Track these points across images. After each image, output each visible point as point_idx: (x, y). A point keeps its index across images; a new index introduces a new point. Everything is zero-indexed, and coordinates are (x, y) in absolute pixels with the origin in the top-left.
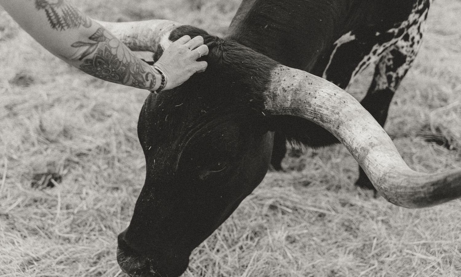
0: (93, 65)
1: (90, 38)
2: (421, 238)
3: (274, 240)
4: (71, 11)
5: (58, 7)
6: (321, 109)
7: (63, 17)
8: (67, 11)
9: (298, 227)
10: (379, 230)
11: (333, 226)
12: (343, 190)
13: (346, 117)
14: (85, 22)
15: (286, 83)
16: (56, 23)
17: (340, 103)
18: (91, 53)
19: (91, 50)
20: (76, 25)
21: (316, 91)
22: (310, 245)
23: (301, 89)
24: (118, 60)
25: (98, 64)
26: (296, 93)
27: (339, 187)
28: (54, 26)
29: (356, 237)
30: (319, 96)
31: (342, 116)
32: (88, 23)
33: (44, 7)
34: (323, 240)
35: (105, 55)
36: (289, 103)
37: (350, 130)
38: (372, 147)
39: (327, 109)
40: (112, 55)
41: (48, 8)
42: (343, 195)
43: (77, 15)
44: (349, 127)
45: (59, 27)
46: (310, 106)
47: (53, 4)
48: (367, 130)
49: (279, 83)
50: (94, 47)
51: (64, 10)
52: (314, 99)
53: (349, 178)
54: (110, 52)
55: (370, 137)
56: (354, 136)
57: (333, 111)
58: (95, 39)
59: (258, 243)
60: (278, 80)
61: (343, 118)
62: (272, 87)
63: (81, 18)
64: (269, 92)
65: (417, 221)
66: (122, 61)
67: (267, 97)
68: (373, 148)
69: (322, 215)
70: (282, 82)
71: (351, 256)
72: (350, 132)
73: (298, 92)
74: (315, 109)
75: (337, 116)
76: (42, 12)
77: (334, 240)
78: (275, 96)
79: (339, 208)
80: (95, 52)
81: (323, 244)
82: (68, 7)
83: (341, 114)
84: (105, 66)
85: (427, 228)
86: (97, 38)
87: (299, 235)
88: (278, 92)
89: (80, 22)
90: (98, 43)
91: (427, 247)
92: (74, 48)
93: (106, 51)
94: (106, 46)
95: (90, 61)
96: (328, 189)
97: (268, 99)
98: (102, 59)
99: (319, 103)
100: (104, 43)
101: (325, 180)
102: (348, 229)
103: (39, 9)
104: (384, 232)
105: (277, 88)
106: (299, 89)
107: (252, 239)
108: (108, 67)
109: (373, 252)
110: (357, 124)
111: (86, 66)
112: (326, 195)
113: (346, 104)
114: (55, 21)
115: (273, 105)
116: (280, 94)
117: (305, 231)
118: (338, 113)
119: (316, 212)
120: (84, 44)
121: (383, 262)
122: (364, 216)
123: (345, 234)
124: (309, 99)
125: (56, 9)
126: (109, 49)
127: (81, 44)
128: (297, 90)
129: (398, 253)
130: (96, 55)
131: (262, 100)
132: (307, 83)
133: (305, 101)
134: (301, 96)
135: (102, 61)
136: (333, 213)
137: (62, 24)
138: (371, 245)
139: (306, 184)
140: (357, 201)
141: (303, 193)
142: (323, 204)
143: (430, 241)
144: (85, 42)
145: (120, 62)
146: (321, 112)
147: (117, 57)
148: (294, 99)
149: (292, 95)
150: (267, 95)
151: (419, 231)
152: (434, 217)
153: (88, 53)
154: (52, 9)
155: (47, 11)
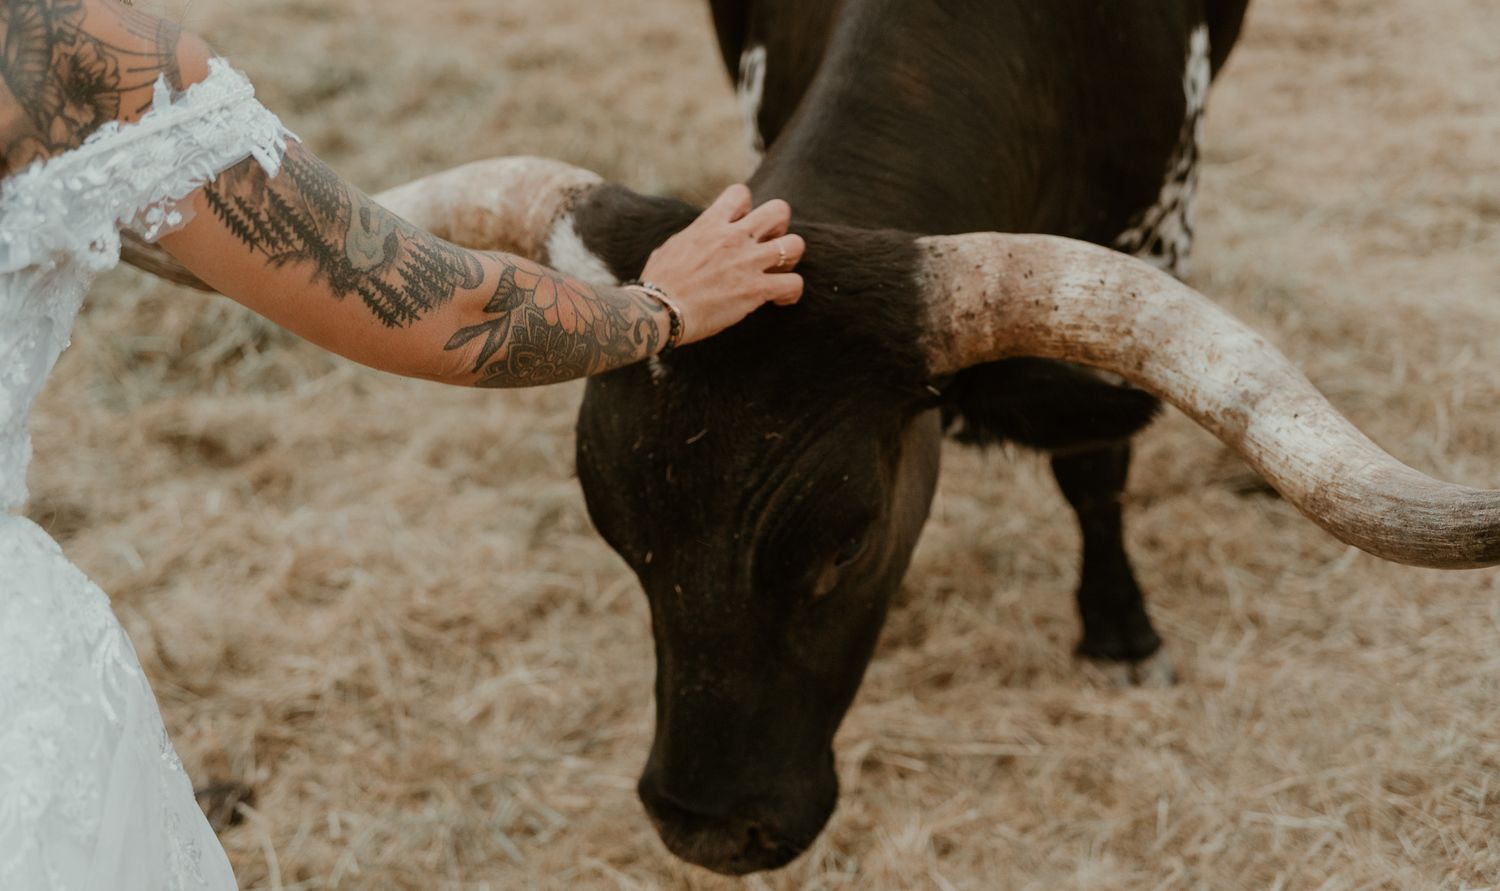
0: (508, 372)
1: (487, 310)
2: (1276, 773)
3: (899, 855)
4: (423, 262)
5: (388, 271)
6: (1080, 332)
7: (406, 288)
8: (413, 268)
9: (948, 806)
10: (1167, 771)
11: (1043, 784)
12: (1045, 679)
13: (1153, 335)
14: (466, 275)
15: (965, 294)
16: (393, 310)
17: (1123, 302)
18: (500, 345)
19: (498, 337)
20: (444, 294)
21: (1050, 291)
22: (995, 850)
23: (1010, 299)
24: (566, 333)
25: (521, 365)
26: (1000, 313)
27: (1031, 673)
28: (389, 320)
29: (1109, 803)
30: (1063, 302)
31: (1143, 337)
32: (474, 274)
33: (352, 287)
34: (1025, 830)
35: (532, 338)
36: (991, 341)
37: (1176, 368)
38: (1253, 404)
39: (1096, 328)
40: (547, 327)
41: (363, 283)
42: (1049, 692)
43: (442, 262)
44: (1169, 361)
45: (403, 318)
46: (1048, 332)
47: (374, 268)
48: (1219, 357)
49: (949, 303)
50: (503, 327)
51: (405, 268)
52: (1053, 313)
53: (1053, 639)
54: (543, 323)
55: (1236, 376)
56: (1194, 383)
57: (1114, 330)
58: (499, 308)
59: (859, 871)
60: (943, 296)
61: (1146, 342)
62: (934, 319)
63: (453, 270)
64: (932, 333)
65: (1259, 727)
66: (576, 331)
67: (930, 347)
68: (1257, 408)
69: (1005, 762)
70: (955, 295)
71: (1109, 860)
72: (1177, 375)
73: (1005, 308)
74: (1063, 336)
75: (1128, 340)
76: (354, 299)
77: (1053, 824)
78: (949, 337)
79: (1046, 730)
80: (508, 340)
81: (1029, 839)
82: (413, 254)
83: (1136, 331)
84: (538, 362)
85: (1290, 743)
86: (504, 301)
87: (958, 829)
88: (955, 325)
89: (451, 281)
90: (509, 314)
91: (1300, 794)
92: (453, 352)
93: (532, 325)
94: (529, 311)
95: (502, 364)
96: (1005, 683)
97: (934, 351)
98: (530, 349)
99: (1068, 320)
100: (523, 306)
101: (991, 660)
102: (1083, 784)
103: (344, 295)
104: (1180, 776)
105: (948, 317)
106: (1006, 300)
107: (839, 865)
108: (546, 361)
109: (1165, 835)
110: (1189, 348)
111: (492, 378)
112: (1005, 704)
113: (1139, 298)
114: (390, 308)
115: (950, 359)
116: (960, 330)
117: (972, 815)
118: (1129, 332)
119: (988, 756)
120: (476, 330)
121: (1193, 860)
122: (1119, 742)
123: (1079, 801)
124: (1041, 318)
125: (383, 277)
126: (539, 316)
127: (467, 334)
128: (1002, 303)
129: (1230, 827)
130: (511, 347)
131: (919, 360)
132: (1019, 276)
133: (1032, 325)
134: (1015, 316)
135: (531, 353)
136: (1035, 749)
137: (410, 307)
138: (1155, 817)
139: (943, 681)
140: (1090, 701)
141: (942, 707)
142: (1003, 729)
143: (1303, 778)
144: (475, 323)
145: (572, 336)
146: (1082, 339)
147: (562, 328)
148: (1003, 330)
149: (992, 320)
150: (929, 343)
151: (1271, 752)
152: (1299, 706)
153: (490, 349)
154: (376, 282)
155: (364, 293)
